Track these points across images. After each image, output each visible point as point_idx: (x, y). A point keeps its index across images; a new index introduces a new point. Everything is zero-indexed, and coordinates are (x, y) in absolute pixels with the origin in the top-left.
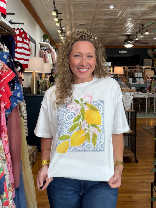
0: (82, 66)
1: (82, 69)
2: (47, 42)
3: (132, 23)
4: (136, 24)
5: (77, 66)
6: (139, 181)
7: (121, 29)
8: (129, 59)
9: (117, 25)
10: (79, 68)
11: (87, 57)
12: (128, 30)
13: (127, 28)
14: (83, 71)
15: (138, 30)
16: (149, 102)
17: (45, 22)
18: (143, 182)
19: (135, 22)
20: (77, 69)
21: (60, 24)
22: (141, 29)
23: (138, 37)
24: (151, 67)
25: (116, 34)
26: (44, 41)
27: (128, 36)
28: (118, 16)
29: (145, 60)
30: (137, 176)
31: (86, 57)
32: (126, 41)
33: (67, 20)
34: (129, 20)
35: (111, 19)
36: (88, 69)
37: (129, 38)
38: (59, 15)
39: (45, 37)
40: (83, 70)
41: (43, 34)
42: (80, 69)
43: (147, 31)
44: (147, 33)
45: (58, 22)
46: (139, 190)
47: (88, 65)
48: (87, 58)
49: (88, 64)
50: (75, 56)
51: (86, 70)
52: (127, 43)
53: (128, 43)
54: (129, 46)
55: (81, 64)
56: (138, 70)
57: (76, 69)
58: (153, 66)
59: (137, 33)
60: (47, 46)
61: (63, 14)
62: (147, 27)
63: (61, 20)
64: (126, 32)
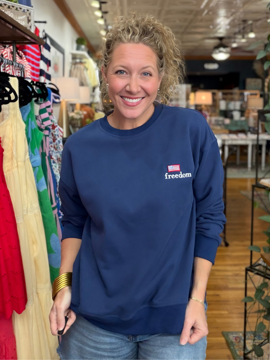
0: (130, 93)
1: (130, 98)
2: (82, 50)
3: (227, 17)
4: (233, 21)
5: (120, 92)
7: (208, 27)
8: (221, 79)
9: (201, 20)
10: (124, 97)
11: (141, 74)
12: (219, 29)
13: (218, 27)
14: (132, 103)
15: (237, 30)
16: (255, 151)
17: (79, 17)
19: (231, 15)
20: (120, 98)
21: (105, 21)
22: (242, 26)
23: (237, 40)
24: (258, 92)
25: (199, 37)
26: (78, 49)
27: (221, 39)
28: (202, 6)
29: (250, 81)
30: (227, 265)
31: (139, 76)
32: (217, 47)
33: (115, 14)
34: (222, 12)
35: (191, 12)
36: (143, 98)
37: (222, 43)
38: (103, 5)
39: (80, 42)
40: (131, 101)
41: (76, 37)
42: (126, 99)
43: (252, 31)
44: (252, 35)
45: (102, 17)
46: (230, 286)
47: (142, 90)
48: (140, 78)
49: (142, 88)
50: (117, 72)
51: (139, 100)
52: (217, 51)
53: (220, 52)
54: (221, 56)
55: (128, 88)
56: (236, 97)
57: (118, 98)
58: (263, 89)
59: (235, 34)
60: (82, 57)
61: (109, 4)
62: (252, 24)
63: (106, 13)
64: (216, 32)
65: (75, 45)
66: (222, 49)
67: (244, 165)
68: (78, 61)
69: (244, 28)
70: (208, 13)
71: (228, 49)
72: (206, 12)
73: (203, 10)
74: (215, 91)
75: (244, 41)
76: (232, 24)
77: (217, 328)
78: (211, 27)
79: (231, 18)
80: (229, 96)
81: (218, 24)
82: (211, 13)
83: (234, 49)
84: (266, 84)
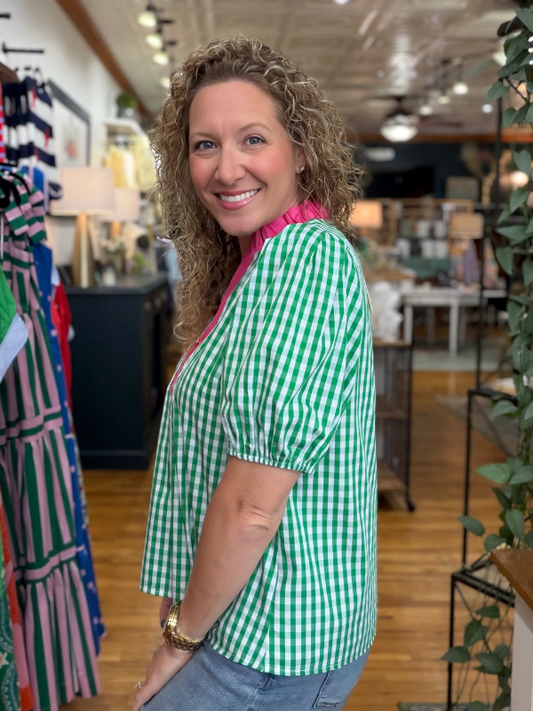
2: (128, 118)
3: (412, 53)
4: (423, 61)
6: (415, 569)
7: (373, 74)
8: (399, 180)
9: (361, 60)
12: (396, 78)
13: (394, 74)
15: (430, 80)
16: (465, 319)
17: (121, 52)
18: (429, 573)
19: (420, 50)
21: (172, 60)
22: (441, 72)
23: (432, 102)
24: (469, 204)
25: (356, 95)
26: (120, 115)
27: (399, 99)
28: (363, 29)
29: (455, 183)
30: (410, 551)
32: (391, 115)
33: (191, 44)
34: (403, 42)
35: (340, 41)
37: (401, 107)
38: (167, 28)
39: (123, 102)
41: (115, 91)
43: (460, 79)
44: (461, 89)
45: (163, 50)
50: (196, 147)
52: (391, 122)
53: (398, 124)
54: (400, 132)
56: (429, 212)
57: (209, 198)
58: (479, 199)
59: (428, 88)
60: (128, 132)
61: (179, 24)
62: (460, 66)
63: (172, 43)
64: (389, 85)
65: (114, 109)
66: (401, 119)
67: (442, 345)
68: (120, 139)
69: (445, 76)
70: (374, 45)
71: (414, 119)
72: (369, 42)
73: (364, 38)
74: (388, 201)
75: (444, 100)
76: (421, 69)
77: (387, 694)
78: (381, 74)
79: (421, 55)
80: (414, 212)
81: (393, 69)
82: (380, 44)
83: (424, 119)
84: (486, 189)
